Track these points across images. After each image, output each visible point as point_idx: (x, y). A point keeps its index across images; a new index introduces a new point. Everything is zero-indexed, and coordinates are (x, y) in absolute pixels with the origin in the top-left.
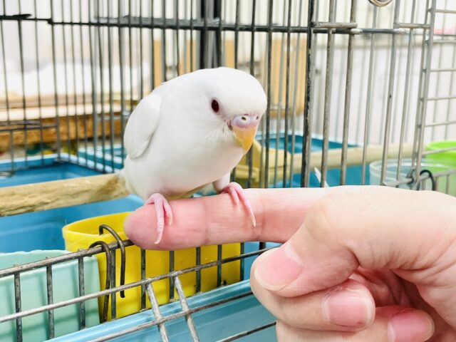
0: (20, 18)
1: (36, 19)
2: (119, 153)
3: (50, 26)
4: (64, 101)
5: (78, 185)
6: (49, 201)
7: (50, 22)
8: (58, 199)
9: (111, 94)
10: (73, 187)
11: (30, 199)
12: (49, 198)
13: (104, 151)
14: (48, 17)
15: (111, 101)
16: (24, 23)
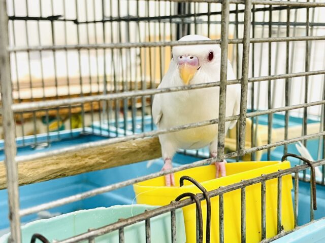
0: (53, 18)
1: (65, 20)
2: (122, 125)
3: (75, 26)
4: (88, 81)
5: (127, 147)
6: (105, 161)
7: (76, 22)
8: (111, 160)
9: (105, 76)
10: (123, 149)
11: (91, 160)
12: (104, 160)
13: (109, 124)
14: (74, 18)
15: (106, 83)
16: (56, 23)
